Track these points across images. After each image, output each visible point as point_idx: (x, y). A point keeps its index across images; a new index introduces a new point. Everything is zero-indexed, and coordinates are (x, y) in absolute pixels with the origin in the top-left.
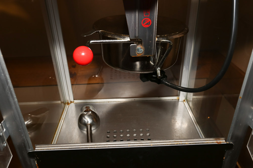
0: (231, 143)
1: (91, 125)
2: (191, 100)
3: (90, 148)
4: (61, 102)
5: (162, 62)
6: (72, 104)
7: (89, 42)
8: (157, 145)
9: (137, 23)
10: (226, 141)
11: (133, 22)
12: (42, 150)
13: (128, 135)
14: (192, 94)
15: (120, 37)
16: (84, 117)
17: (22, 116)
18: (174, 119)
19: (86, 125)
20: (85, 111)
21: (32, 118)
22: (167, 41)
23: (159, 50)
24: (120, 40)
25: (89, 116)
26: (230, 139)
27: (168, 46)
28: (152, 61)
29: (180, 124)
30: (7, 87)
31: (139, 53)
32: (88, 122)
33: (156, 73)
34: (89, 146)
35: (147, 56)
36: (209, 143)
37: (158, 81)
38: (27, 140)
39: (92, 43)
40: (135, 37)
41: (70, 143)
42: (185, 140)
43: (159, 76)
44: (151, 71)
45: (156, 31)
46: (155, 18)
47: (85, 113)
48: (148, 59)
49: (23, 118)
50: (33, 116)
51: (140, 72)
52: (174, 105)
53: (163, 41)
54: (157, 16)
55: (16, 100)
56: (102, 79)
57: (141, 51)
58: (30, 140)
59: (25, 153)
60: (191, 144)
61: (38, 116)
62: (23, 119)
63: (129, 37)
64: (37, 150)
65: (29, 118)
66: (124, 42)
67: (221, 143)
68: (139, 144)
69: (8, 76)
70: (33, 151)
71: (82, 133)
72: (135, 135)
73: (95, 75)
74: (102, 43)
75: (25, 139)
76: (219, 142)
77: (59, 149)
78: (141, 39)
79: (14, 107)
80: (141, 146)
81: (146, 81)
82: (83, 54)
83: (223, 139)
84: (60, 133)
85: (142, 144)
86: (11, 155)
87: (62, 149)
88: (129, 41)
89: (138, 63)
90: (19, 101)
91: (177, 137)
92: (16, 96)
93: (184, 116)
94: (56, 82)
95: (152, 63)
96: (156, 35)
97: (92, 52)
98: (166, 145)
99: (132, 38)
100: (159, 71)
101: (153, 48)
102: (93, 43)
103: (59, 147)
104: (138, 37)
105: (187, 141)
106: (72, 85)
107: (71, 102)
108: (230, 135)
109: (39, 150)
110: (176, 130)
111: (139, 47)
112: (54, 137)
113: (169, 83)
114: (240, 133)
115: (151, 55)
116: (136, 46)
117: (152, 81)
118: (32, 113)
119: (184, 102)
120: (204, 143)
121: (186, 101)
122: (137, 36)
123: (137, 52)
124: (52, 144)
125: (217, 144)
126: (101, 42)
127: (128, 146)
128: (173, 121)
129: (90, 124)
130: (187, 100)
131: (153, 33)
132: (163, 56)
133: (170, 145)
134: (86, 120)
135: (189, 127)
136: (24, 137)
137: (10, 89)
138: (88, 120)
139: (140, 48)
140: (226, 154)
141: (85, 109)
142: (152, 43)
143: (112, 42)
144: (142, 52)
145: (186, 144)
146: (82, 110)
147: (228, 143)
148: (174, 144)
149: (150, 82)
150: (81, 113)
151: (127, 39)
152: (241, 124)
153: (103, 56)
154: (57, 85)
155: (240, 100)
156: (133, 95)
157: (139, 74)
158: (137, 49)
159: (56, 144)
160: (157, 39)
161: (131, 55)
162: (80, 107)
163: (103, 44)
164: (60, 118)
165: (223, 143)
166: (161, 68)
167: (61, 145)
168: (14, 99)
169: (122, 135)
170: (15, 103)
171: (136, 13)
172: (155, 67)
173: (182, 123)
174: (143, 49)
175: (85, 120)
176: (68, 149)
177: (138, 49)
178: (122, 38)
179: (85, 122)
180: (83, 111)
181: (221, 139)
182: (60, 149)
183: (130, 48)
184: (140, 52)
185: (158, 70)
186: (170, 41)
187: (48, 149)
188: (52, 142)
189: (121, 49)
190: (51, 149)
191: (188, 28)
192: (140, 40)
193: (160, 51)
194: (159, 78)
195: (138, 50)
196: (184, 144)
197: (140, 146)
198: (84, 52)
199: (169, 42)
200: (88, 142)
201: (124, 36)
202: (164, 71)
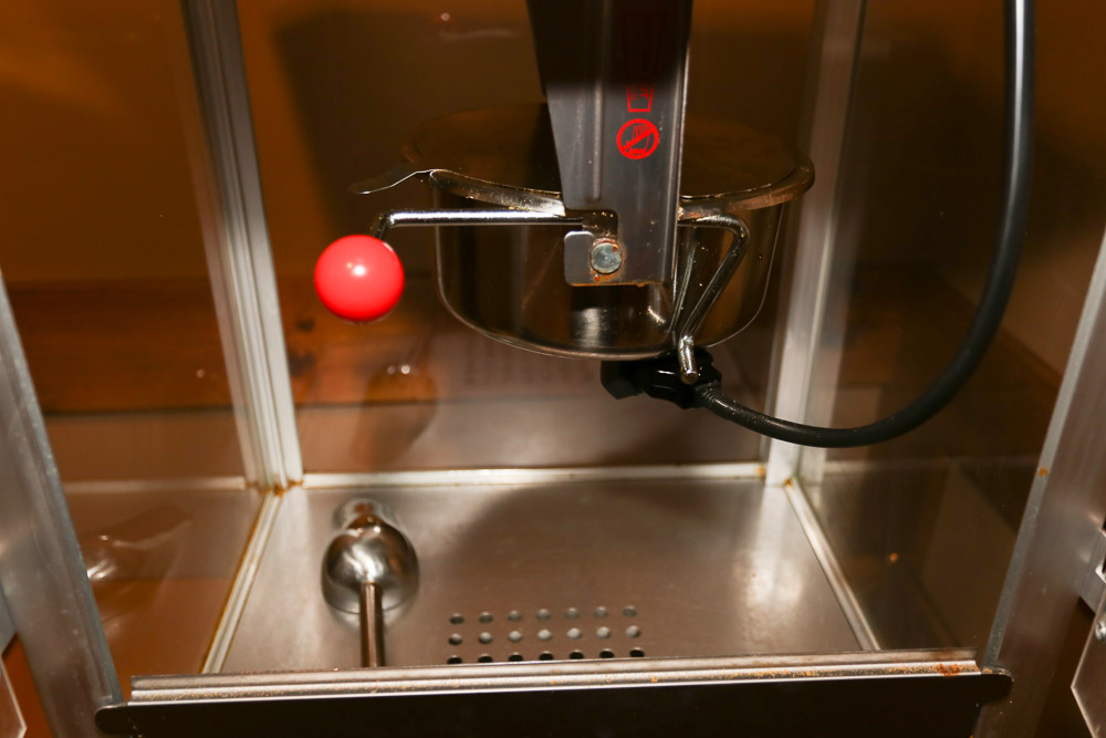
0: (1003, 672)
1: (381, 587)
2: (819, 478)
3: (380, 690)
4: (249, 485)
5: (703, 310)
6: (296, 491)
7: (385, 220)
8: (680, 680)
9: (597, 138)
10: (980, 665)
11: (579, 136)
12: (160, 699)
13: (544, 634)
14: (821, 453)
15: (521, 199)
16: (349, 550)
17: (78, 546)
18: (746, 564)
19: (356, 586)
20: (354, 526)
21: (114, 556)
22: (723, 219)
23: (690, 261)
24: (521, 211)
25: (373, 546)
26: (997, 653)
27: (727, 241)
28: (658, 305)
29: (770, 585)
30: (17, 414)
31: (603, 270)
32: (366, 573)
33: (673, 360)
34: (373, 685)
35: (635, 286)
36: (907, 673)
37: (684, 394)
38: (93, 654)
39: (397, 222)
40: (589, 200)
41: (286, 667)
42: (799, 659)
43: (689, 372)
44: (654, 350)
45: (679, 175)
46: (675, 120)
47: (355, 533)
48: (640, 297)
49: (80, 553)
50: (118, 543)
51: (602, 356)
52: (744, 499)
53: (709, 222)
54: (684, 111)
55: (53, 471)
56: (430, 384)
57: (613, 261)
58: (108, 656)
59: (82, 714)
60: (826, 674)
61: (145, 545)
62: (81, 557)
63: (561, 199)
64: (138, 700)
65: (101, 553)
66: (540, 220)
67: (958, 671)
68: (599, 673)
69: (20, 363)
70: (121, 705)
71: (340, 621)
72: (574, 632)
73: (397, 365)
74: (438, 225)
75: (88, 651)
76: (950, 668)
77: (238, 697)
78: (614, 209)
79: (41, 503)
80: (606, 683)
81: (630, 394)
82: (360, 271)
83: (967, 654)
84: (239, 621)
85: (611, 677)
86: (18, 726)
87: (252, 695)
88: (560, 219)
89: (591, 316)
90: (66, 476)
91: (760, 642)
92: (55, 452)
93: (786, 551)
94: (226, 393)
95: (657, 318)
96: (682, 193)
97: (396, 264)
98: (716, 678)
99: (577, 205)
100: (688, 351)
101: (665, 250)
102: (400, 225)
103: (239, 685)
104: (599, 199)
105: (808, 662)
106: (299, 406)
107: (292, 483)
108: (997, 636)
109: (148, 700)
110: (753, 614)
111: (603, 244)
112: (212, 641)
113: (730, 402)
114: (1041, 628)
115: (656, 279)
116: (592, 240)
117: (654, 393)
118: (115, 533)
119: (789, 489)
120: (883, 672)
121: (795, 482)
122: (596, 195)
123: (596, 267)
124: (205, 671)
125: (942, 675)
126: (435, 220)
127: (548, 685)
128: (738, 570)
129: (374, 584)
130: (799, 478)
131: (666, 185)
132: (705, 285)
133: (735, 678)
134: (358, 567)
135: (809, 598)
136: (84, 643)
137: (27, 421)
138: (366, 564)
139: (608, 250)
140: (980, 721)
141: (350, 517)
142: (658, 229)
143: (485, 220)
144: (617, 267)
145: (806, 676)
146: (337, 519)
147: (987, 670)
148: (753, 677)
149: (644, 397)
150: (336, 534)
151: (553, 209)
152: (1044, 590)
153: (440, 280)
154: (228, 407)
155: (1040, 482)
156: (567, 454)
157: (599, 365)
158: (594, 252)
159: (221, 674)
160: (680, 211)
161: (567, 280)
162: (330, 506)
163: (442, 228)
164: (239, 553)
165: (968, 671)
166: (695, 339)
167: (251, 679)
168: (43, 469)
169: (515, 634)
170: (47, 485)
171: (593, 97)
172: (670, 334)
173: (778, 580)
174: (621, 255)
175: (352, 567)
176: (279, 695)
177: (599, 253)
178: (528, 202)
179: (353, 572)
180: (346, 524)
181: (957, 653)
182: (246, 695)
183: (566, 249)
184: (607, 267)
185: (685, 347)
186: (736, 222)
187: (190, 697)
188: (203, 665)
189: (523, 251)
190: (201, 697)
191: (812, 167)
192: (609, 216)
193: (694, 264)
194: (688, 383)
195: (600, 256)
196: (797, 676)
197: (602, 683)
198: (366, 263)
199: (733, 226)
200: (365, 664)
201: (539, 197)
202: (709, 351)
